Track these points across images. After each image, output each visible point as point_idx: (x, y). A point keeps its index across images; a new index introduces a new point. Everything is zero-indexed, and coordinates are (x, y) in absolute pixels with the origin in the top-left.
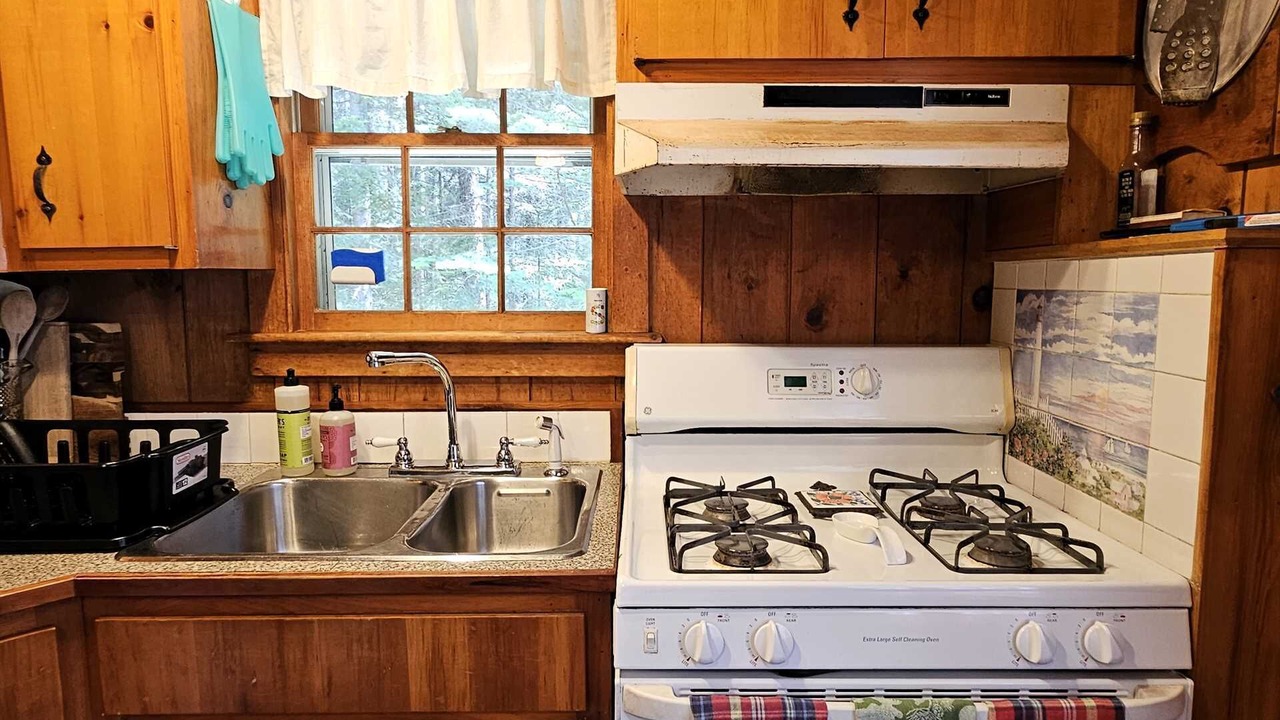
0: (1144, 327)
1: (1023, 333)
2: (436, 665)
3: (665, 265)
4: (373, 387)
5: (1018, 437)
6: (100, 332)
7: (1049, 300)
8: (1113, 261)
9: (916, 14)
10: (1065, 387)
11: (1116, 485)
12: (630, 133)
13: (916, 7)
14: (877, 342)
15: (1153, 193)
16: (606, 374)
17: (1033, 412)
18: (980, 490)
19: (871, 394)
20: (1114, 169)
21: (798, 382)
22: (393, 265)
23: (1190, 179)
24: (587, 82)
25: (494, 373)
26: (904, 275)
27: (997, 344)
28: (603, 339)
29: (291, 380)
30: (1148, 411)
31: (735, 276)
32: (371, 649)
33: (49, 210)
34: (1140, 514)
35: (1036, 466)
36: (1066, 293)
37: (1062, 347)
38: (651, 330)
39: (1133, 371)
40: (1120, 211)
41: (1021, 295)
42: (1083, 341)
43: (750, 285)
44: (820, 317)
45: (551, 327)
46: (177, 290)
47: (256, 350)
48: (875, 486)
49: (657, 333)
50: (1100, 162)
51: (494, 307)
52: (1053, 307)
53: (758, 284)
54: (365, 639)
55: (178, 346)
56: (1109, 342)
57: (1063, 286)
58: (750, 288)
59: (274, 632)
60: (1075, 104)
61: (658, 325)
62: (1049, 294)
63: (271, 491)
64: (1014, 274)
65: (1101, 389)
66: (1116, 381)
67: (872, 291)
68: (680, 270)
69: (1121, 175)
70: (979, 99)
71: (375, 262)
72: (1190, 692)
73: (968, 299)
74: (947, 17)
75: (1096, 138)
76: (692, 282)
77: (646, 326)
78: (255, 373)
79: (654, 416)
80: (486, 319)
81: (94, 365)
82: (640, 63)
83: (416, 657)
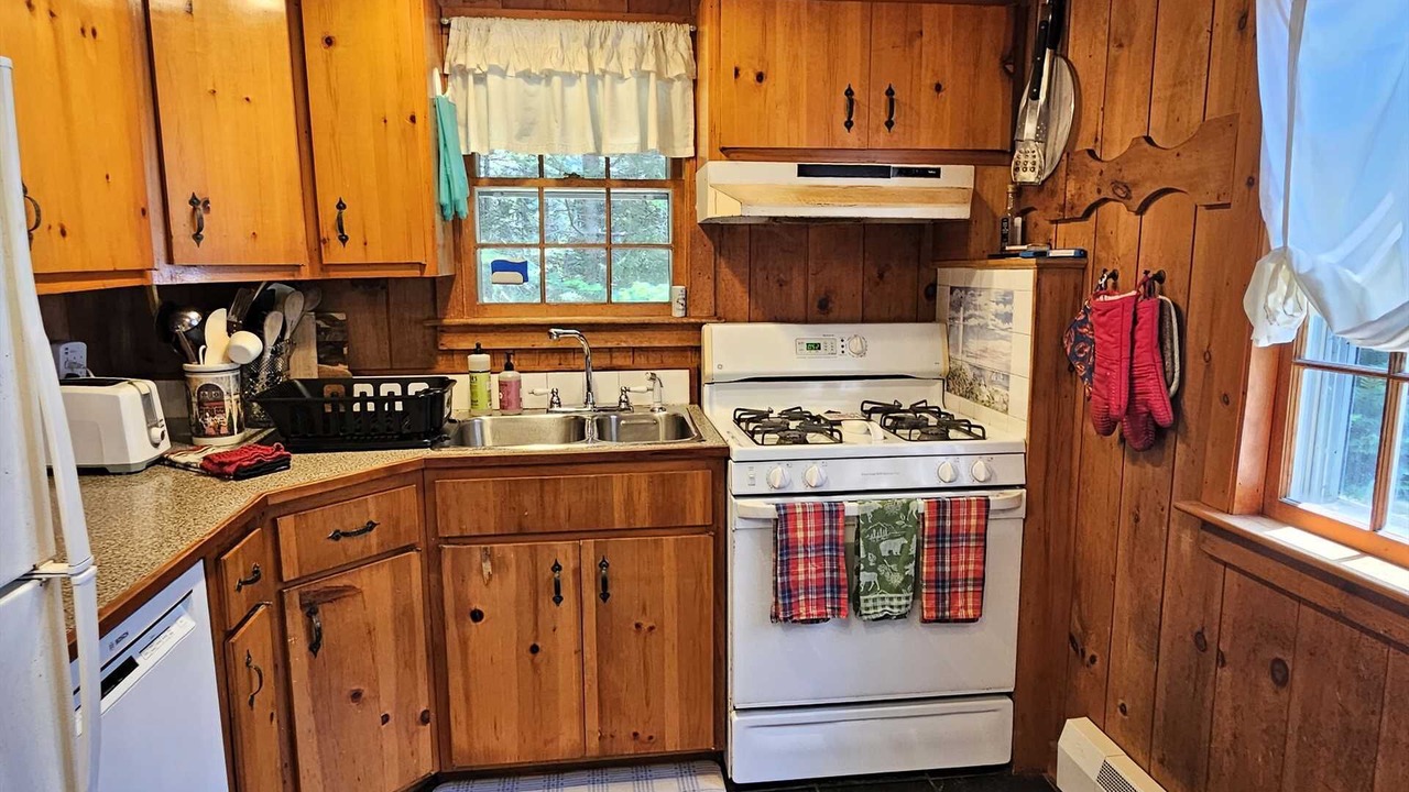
0: (1008, 308)
1: (954, 314)
2: (629, 501)
3: (725, 272)
4: (522, 356)
5: (951, 380)
6: (336, 320)
7: (966, 293)
8: (995, 271)
9: (886, 123)
10: (974, 345)
11: (997, 398)
12: (720, 195)
13: (886, 119)
14: (864, 321)
15: (1019, 231)
16: (686, 344)
17: (959, 363)
18: (926, 410)
19: (862, 354)
20: (1000, 215)
21: (817, 347)
22: (534, 272)
23: (1036, 225)
24: (673, 147)
25: (609, 345)
26: (881, 276)
27: (940, 321)
28: (685, 320)
29: (478, 351)
30: (1009, 354)
31: (771, 278)
32: (593, 493)
33: (344, 239)
34: (1006, 411)
35: (961, 395)
36: (974, 289)
37: (972, 322)
38: (715, 314)
39: (1003, 333)
40: (1002, 241)
41: (953, 289)
42: (983, 318)
43: (781, 284)
44: (826, 306)
45: (644, 313)
46: (382, 288)
47: (442, 331)
48: (865, 412)
49: (719, 318)
50: (992, 211)
51: (605, 300)
52: (968, 297)
53: (786, 283)
54: (590, 488)
55: (382, 329)
56: (993, 317)
57: (972, 286)
58: (781, 285)
59: (538, 485)
60: (978, 176)
61: (720, 311)
62: (967, 289)
63: (474, 424)
64: (949, 276)
65: (991, 344)
66: (997, 339)
67: (860, 288)
68: (735, 273)
69: (1003, 221)
70: (923, 173)
71: (521, 268)
72: (1024, 496)
73: (922, 292)
74: (905, 126)
75: (990, 197)
76: (742, 282)
77: (713, 312)
78: (441, 348)
79: (726, 370)
80: (599, 308)
81: (330, 343)
82: (723, 150)
83: (618, 496)
